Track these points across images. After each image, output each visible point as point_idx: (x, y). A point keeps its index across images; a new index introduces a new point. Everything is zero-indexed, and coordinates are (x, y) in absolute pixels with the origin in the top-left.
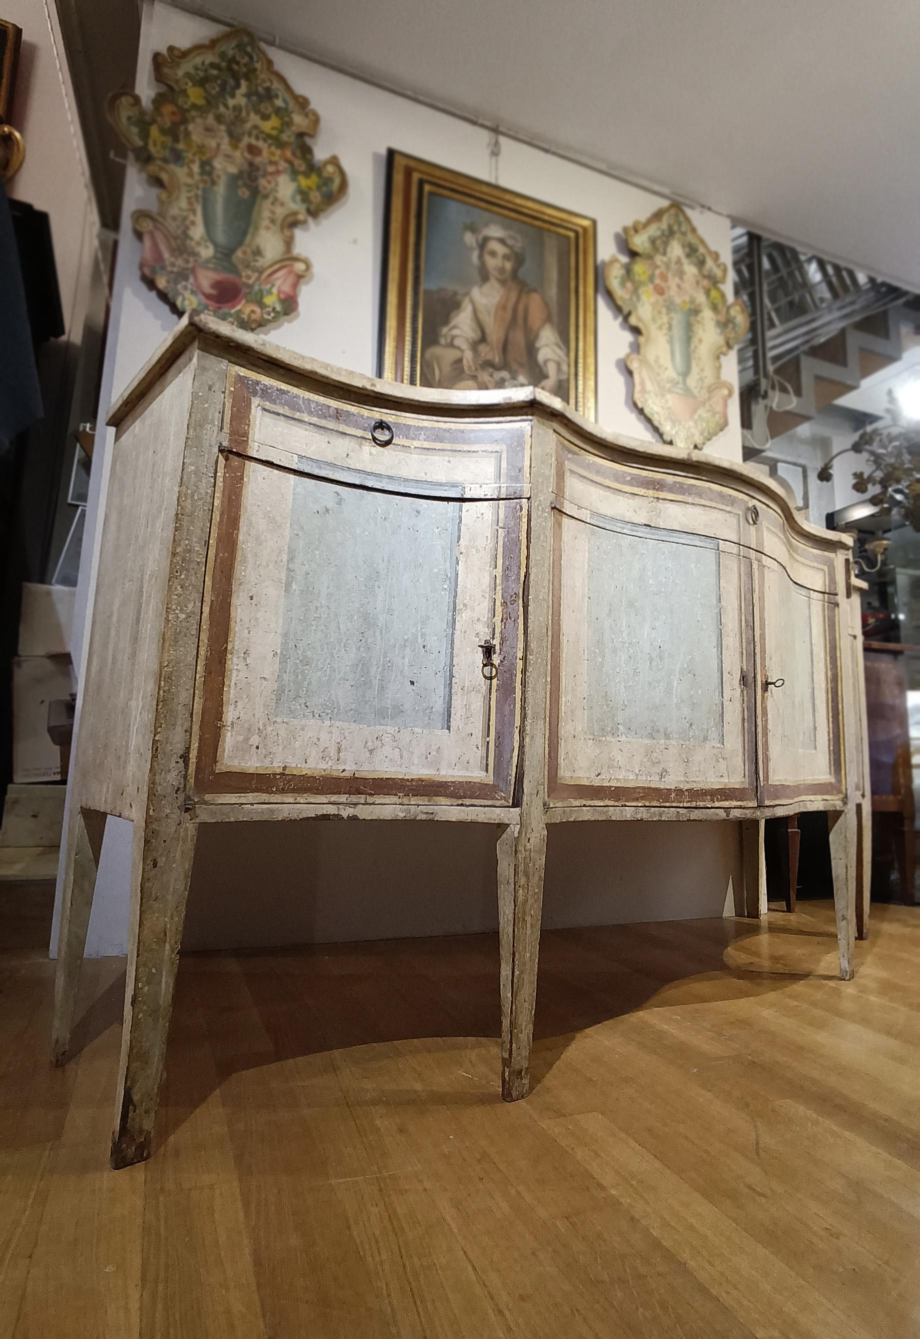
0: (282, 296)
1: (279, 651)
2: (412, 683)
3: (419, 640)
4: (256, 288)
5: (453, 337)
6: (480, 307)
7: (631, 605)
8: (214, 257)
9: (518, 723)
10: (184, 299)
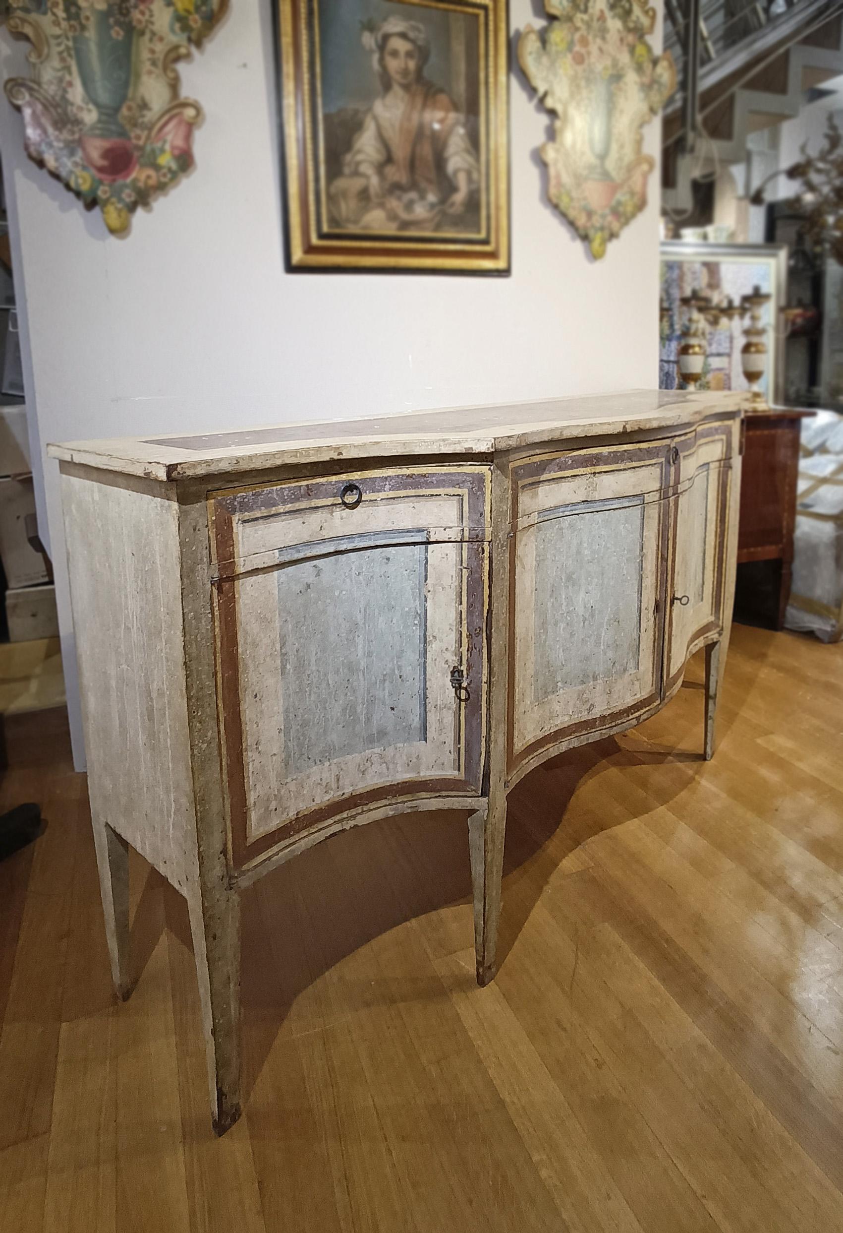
0: (177, 152)
1: (282, 727)
2: (393, 709)
3: (396, 672)
4: (148, 148)
5: (358, 164)
6: (385, 124)
7: (569, 578)
8: (99, 121)
9: (484, 733)
10: (77, 177)
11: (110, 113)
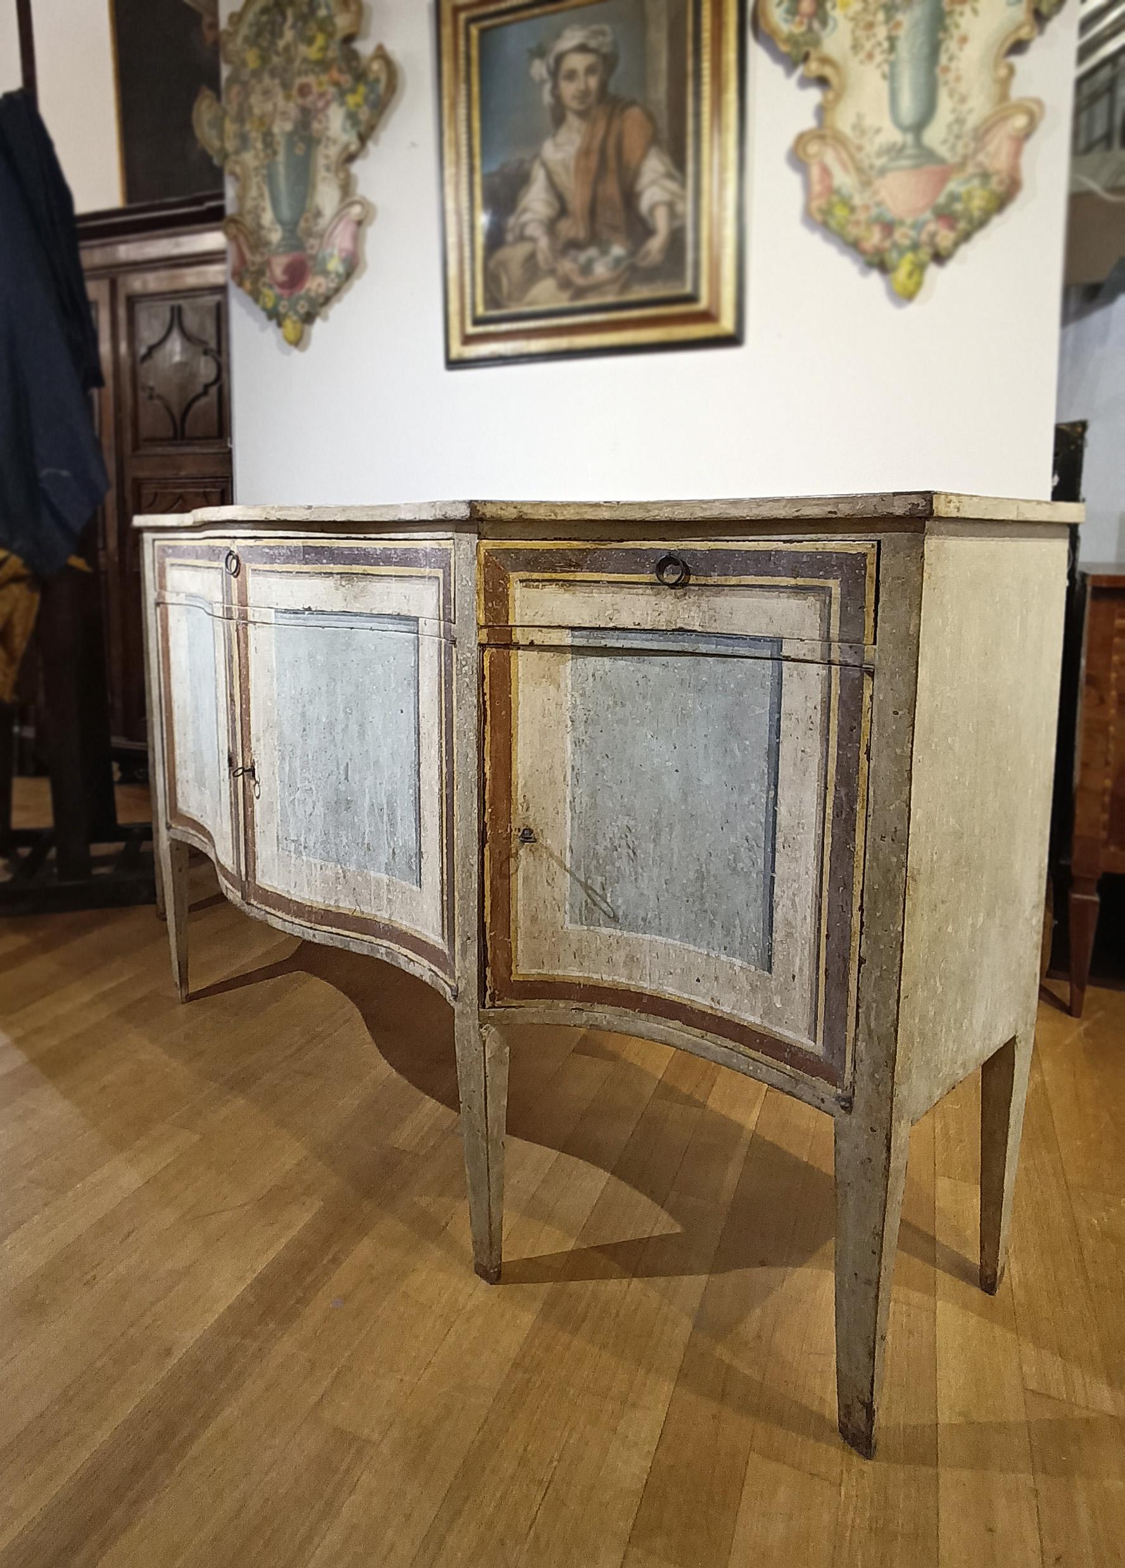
4: (320, 256)
10: (264, 297)
11: (291, 228)
